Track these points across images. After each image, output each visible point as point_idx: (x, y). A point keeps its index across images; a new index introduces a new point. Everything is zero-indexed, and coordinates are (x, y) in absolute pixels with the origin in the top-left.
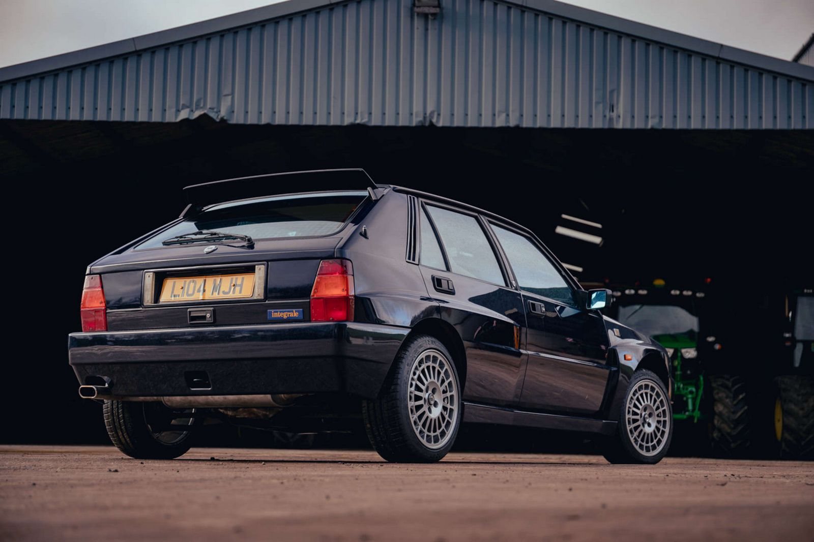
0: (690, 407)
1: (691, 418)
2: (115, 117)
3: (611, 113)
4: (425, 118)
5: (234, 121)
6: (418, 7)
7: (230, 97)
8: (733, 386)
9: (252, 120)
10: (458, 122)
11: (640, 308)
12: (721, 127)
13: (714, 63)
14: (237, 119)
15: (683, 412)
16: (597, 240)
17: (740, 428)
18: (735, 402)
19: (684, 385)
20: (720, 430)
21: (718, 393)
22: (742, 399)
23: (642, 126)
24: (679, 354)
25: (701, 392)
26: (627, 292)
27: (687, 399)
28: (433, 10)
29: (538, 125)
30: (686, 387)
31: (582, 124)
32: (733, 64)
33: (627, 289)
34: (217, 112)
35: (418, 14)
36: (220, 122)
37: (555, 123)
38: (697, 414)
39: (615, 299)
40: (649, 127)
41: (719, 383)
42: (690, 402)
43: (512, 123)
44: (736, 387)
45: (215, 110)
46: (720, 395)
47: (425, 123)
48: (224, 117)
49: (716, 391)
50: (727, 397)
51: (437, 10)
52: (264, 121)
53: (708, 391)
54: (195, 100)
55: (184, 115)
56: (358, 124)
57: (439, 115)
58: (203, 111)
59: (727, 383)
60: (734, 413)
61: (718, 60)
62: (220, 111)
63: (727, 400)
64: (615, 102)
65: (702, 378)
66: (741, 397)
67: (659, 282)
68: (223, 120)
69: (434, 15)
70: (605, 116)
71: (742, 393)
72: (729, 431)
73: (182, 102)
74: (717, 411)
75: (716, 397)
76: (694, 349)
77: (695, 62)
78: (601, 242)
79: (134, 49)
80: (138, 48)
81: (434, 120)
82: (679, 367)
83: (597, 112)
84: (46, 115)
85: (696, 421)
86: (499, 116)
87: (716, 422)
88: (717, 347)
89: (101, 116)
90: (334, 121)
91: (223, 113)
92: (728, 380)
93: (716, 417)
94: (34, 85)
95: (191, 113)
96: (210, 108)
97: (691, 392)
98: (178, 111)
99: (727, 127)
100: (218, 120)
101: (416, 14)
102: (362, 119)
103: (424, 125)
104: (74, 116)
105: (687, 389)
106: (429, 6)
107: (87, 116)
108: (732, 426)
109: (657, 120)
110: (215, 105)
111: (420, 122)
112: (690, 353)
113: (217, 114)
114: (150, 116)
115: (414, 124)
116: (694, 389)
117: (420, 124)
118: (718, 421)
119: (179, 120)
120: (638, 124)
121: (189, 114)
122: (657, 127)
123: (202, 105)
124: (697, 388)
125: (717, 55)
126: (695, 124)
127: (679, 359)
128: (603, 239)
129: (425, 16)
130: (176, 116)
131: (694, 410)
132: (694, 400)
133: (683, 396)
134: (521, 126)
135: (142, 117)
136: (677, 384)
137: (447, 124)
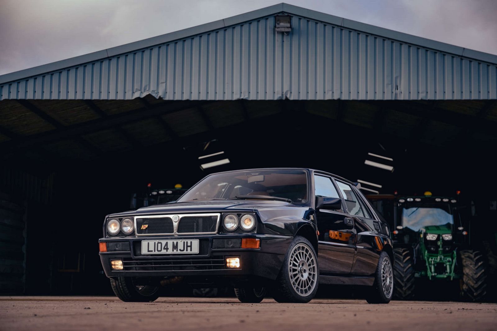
0: (448, 270)
1: (449, 277)
2: (95, 97)
3: (396, 91)
4: (282, 95)
5: (167, 98)
6: (277, 28)
7: (164, 84)
8: (475, 257)
9: (178, 97)
10: (303, 97)
11: (417, 209)
12: (464, 98)
13: (459, 59)
14: (169, 97)
15: (444, 273)
16: (390, 168)
17: (480, 283)
18: (476, 267)
19: (444, 257)
20: (467, 284)
21: (465, 262)
22: (481, 265)
23: (415, 98)
24: (441, 238)
25: (455, 261)
26: (408, 200)
27: (446, 265)
28: (287, 30)
29: (351, 99)
30: (445, 258)
31: (379, 97)
32: (471, 60)
33: (408, 198)
34: (157, 93)
35: (278, 32)
36: (159, 99)
37: (362, 97)
38: (453, 275)
39: (401, 204)
40: (420, 99)
41: (466, 256)
42: (448, 267)
43: (336, 98)
44: (477, 258)
45: (156, 92)
46: (467, 263)
47: (283, 98)
48: (161, 96)
49: (464, 260)
50: (471, 264)
51: (290, 30)
52: (185, 98)
53: (459, 260)
54: (143, 86)
55: (137, 95)
56: (242, 99)
57: (291, 93)
58: (148, 92)
59: (471, 255)
60: (476, 274)
61: (462, 57)
62: (158, 93)
63: (471, 266)
64: (398, 85)
65: (455, 253)
66: (480, 264)
67: (428, 194)
68: (160, 98)
69: (288, 33)
70: (392, 92)
71: (480, 262)
72: (473, 285)
73: (135, 88)
74: (465, 273)
75: (464, 264)
76: (451, 234)
77: (448, 59)
78: (392, 170)
79: (107, 56)
80: (109, 56)
81: (288, 96)
82: (441, 246)
83: (388, 90)
84: (55, 97)
85: (452, 279)
86: (327, 93)
87: (464, 279)
88: (465, 233)
89: (87, 97)
90: (228, 97)
91: (161, 94)
92: (472, 253)
93: (465, 276)
94: (47, 78)
95: (142, 94)
96: (153, 91)
97: (449, 261)
98: (133, 93)
99: (468, 98)
100: (157, 98)
101: (276, 32)
102: (244, 96)
103: (282, 99)
104: (71, 97)
105: (446, 259)
106: (285, 27)
107: (79, 97)
108: (475, 282)
109: (424, 95)
110: (155, 89)
111: (280, 97)
112: (448, 237)
113: (157, 95)
114: (116, 96)
115: (276, 99)
116: (450, 259)
117: (280, 99)
118: (466, 279)
119: (134, 98)
120: (413, 97)
121: (140, 95)
122: (424, 99)
123: (148, 89)
124: (453, 259)
125: (461, 55)
126: (448, 97)
127: (441, 240)
128: (394, 168)
129: (283, 33)
130: (132, 96)
131: (450, 272)
132: (451, 266)
133: (444, 263)
134: (341, 99)
135: (112, 97)
136: (440, 256)
137: (296, 98)
